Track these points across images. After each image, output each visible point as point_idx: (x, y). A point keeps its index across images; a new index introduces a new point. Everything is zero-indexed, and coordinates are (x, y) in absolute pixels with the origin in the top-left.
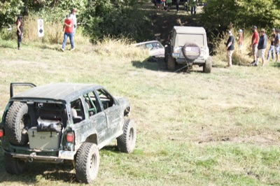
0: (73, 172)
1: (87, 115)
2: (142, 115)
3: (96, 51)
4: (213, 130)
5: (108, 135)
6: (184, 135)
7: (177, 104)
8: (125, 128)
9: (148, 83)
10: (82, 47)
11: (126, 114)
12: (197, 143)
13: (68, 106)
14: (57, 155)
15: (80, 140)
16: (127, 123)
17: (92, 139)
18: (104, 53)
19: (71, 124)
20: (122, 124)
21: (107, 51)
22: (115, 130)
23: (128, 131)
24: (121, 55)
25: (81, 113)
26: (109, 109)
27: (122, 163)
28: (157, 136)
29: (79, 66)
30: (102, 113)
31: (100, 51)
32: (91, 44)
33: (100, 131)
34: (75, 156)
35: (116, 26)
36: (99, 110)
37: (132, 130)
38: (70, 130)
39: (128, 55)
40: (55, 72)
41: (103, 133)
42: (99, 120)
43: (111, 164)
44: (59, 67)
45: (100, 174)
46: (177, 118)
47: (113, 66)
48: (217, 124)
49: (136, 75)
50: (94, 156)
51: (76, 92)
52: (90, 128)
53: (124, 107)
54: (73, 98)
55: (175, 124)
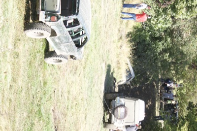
0: (31, 21)
1: (69, 29)
2: (71, 71)
3: (121, 38)
4: (62, 121)
5: (56, 44)
6: (58, 100)
7: (81, 97)
8: (61, 56)
9: (96, 77)
10: (124, 26)
11: (72, 57)
12: (52, 108)
13: (75, 17)
14: (42, 10)
15: (53, 25)
16: (65, 57)
17: (53, 33)
18: (120, 44)
19: (63, 19)
20: (64, 54)
21: (121, 47)
22: (59, 49)
23: (60, 59)
24: (118, 57)
25: (70, 25)
26: (74, 44)
27: (38, 55)
28: (57, 81)
29: (108, 24)
30: (71, 40)
31: (121, 41)
32: (127, 34)
33: (59, 38)
34: (41, 22)
35: (143, 54)
36: (73, 38)
37: (60, 61)
38: (58, 18)
39: (118, 63)
40: (102, 5)
41: (57, 41)
42: (66, 38)
43: (37, 47)
44: (106, 9)
45: (30, 39)
46: (70, 97)
47: (109, 51)
48: (67, 125)
49: (102, 68)
50: (42, 34)
51: (84, 22)
52: (61, 31)
53: (76, 55)
54: (80, 20)
55: (66, 95)
